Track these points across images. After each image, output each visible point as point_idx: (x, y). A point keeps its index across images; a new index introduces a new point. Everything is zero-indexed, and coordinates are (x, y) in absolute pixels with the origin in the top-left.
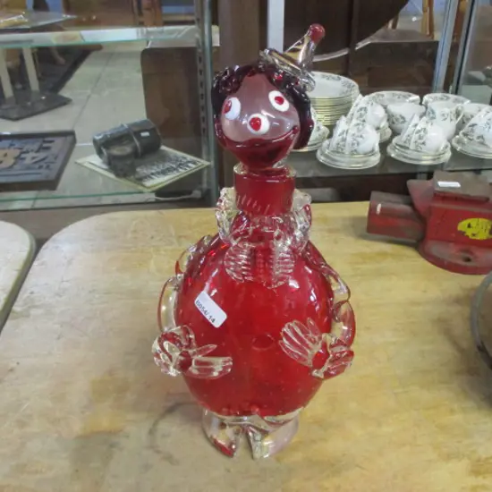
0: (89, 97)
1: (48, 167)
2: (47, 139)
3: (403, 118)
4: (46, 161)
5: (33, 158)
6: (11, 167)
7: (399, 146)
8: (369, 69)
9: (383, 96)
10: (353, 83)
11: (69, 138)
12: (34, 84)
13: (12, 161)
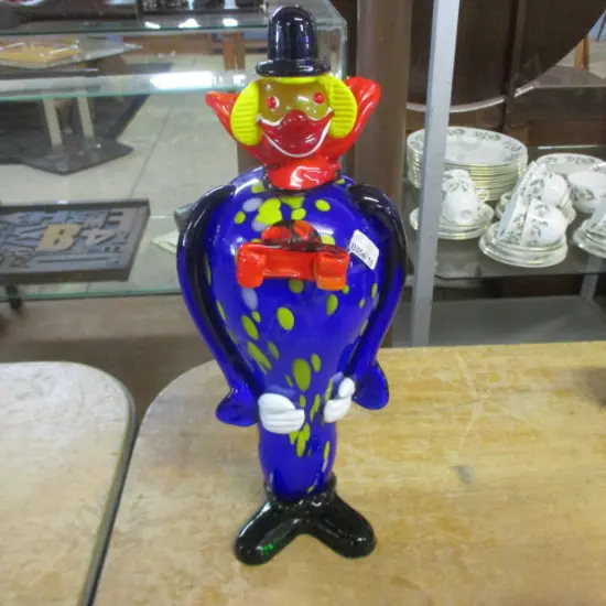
0: (154, 146)
1: (117, 250)
2: (115, 210)
3: (590, 193)
4: (115, 240)
5: (98, 237)
6: (70, 248)
7: (592, 234)
8: (531, 122)
9: (555, 159)
10: (519, 144)
11: (143, 210)
12: (88, 129)
13: (71, 241)
